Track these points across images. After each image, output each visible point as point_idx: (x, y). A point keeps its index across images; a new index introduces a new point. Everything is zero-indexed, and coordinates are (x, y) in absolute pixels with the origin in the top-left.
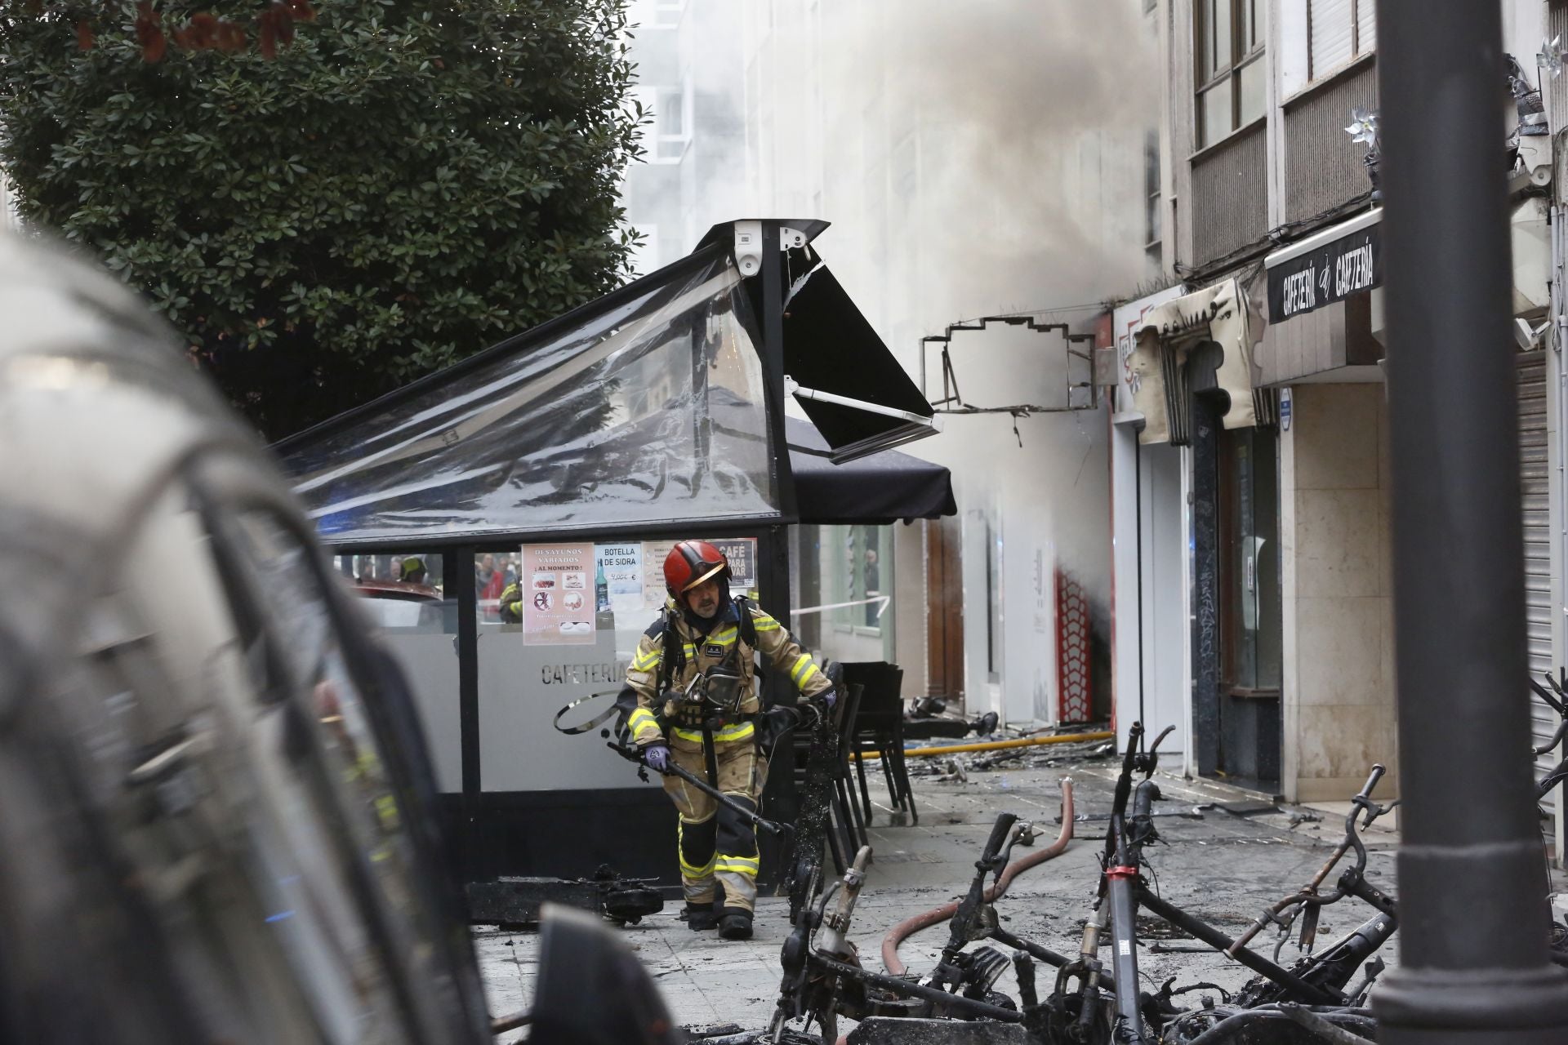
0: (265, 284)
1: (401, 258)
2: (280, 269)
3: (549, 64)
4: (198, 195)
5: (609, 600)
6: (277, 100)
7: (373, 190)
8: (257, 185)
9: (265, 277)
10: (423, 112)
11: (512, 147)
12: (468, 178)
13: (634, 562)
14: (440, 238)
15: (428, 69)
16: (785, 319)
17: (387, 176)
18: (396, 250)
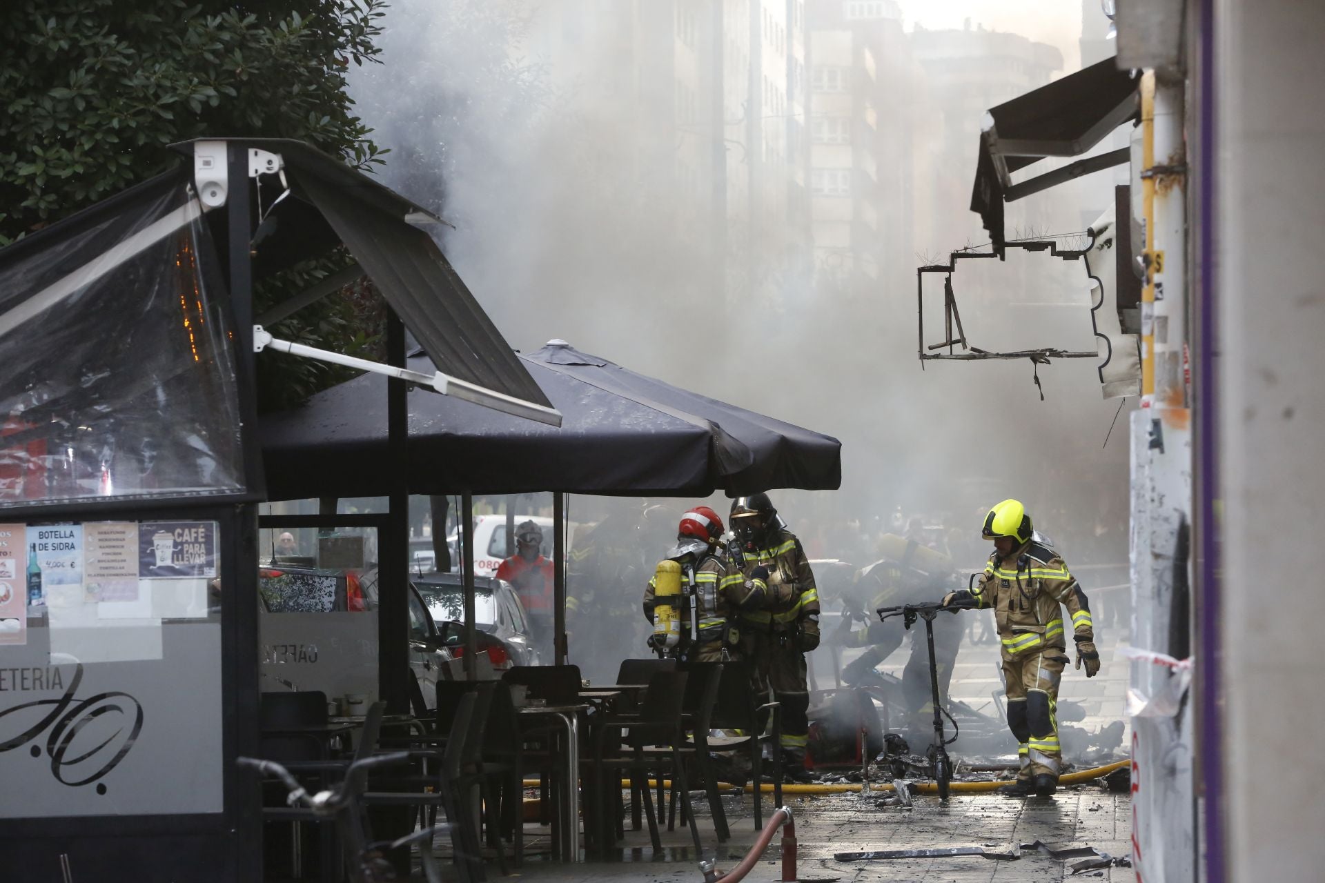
1: (31, 178)
5: (43, 592)
11: (178, 48)
12: (110, 84)
13: (73, 547)
14: (76, 155)
16: (253, 258)
17: (11, 81)
18: (25, 170)
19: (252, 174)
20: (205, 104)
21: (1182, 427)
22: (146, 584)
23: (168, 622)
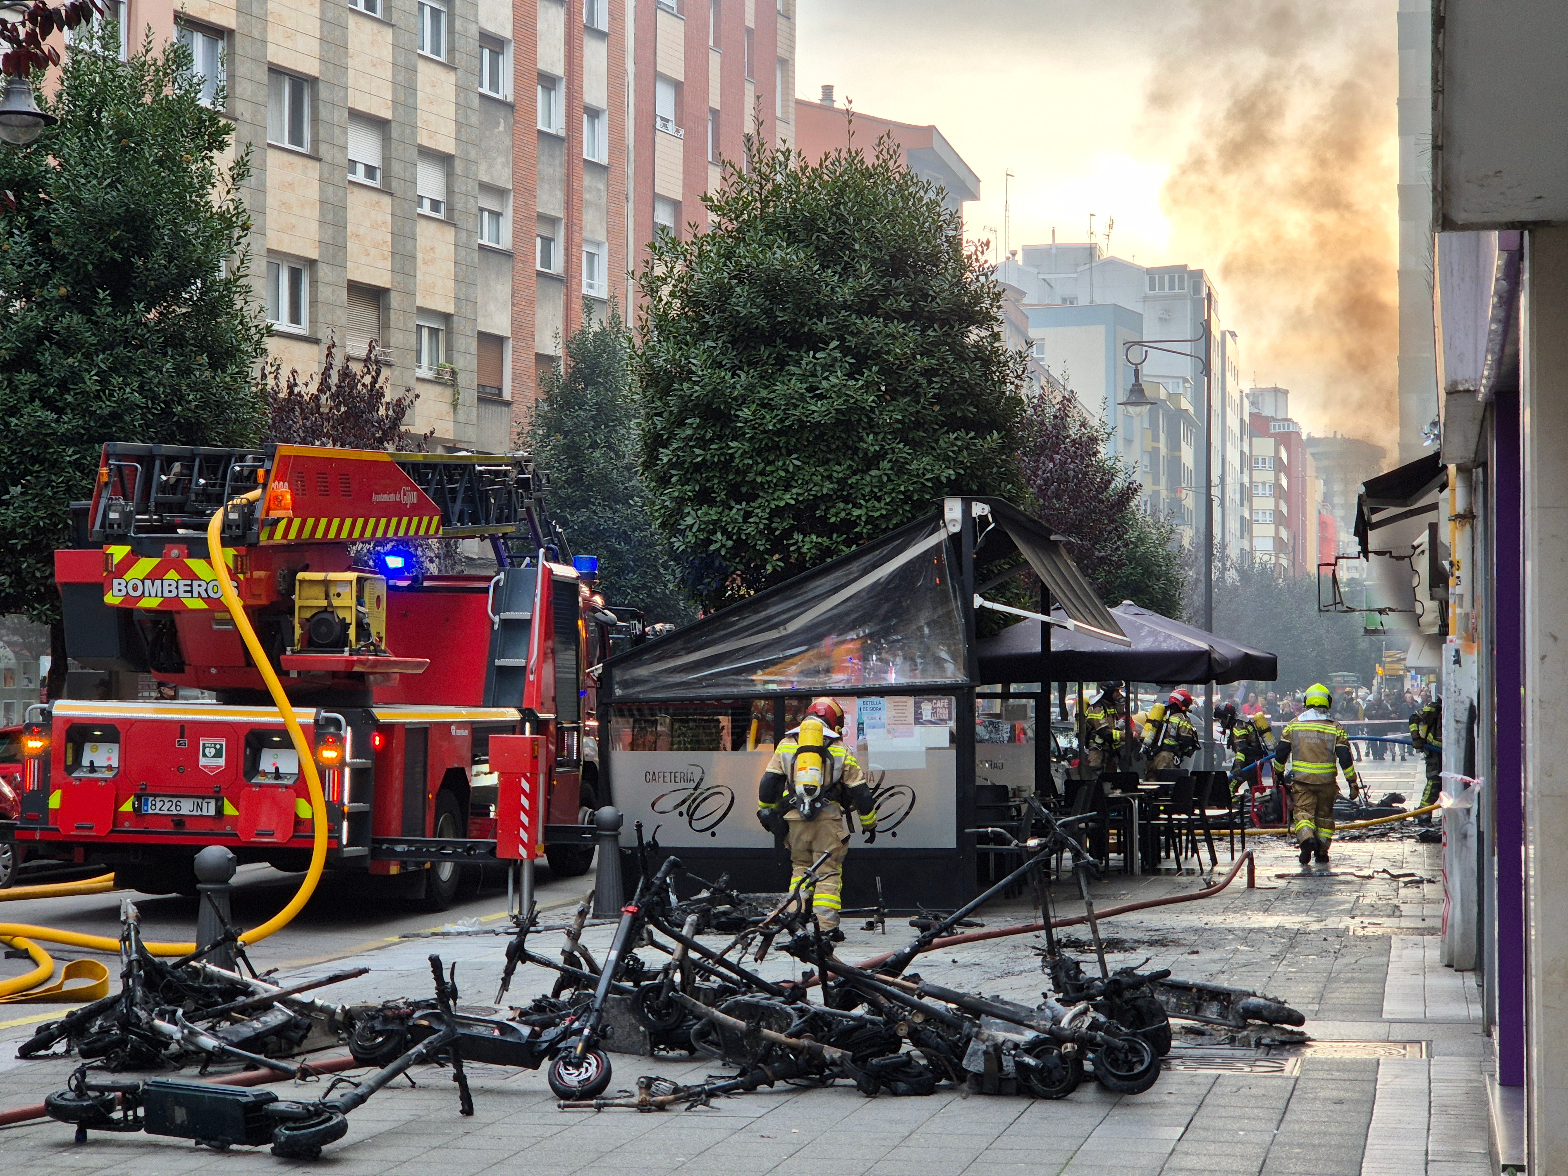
0: (777, 533)
1: (859, 517)
2: (785, 525)
3: (957, 397)
4: (739, 479)
5: (864, 733)
6: (782, 421)
7: (841, 475)
8: (773, 472)
9: (777, 529)
10: (871, 427)
11: (934, 449)
12: (900, 468)
13: (881, 709)
15: (873, 401)
16: (974, 559)
17: (850, 466)
18: (856, 512)
19: (974, 515)
20: (948, 478)
21: (1471, 653)
22: (918, 729)
23: (928, 749)
